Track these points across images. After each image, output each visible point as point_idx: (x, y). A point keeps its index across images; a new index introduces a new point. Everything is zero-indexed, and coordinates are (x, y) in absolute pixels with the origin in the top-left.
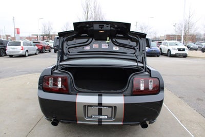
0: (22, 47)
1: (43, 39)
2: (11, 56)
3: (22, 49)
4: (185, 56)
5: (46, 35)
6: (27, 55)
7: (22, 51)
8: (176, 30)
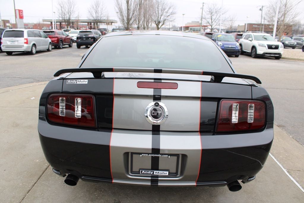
0: (27, 39)
1: (61, 27)
2: (10, 53)
3: (27, 43)
4: (278, 57)
5: (65, 21)
6: (34, 51)
7: (26, 45)
8: (264, 16)
